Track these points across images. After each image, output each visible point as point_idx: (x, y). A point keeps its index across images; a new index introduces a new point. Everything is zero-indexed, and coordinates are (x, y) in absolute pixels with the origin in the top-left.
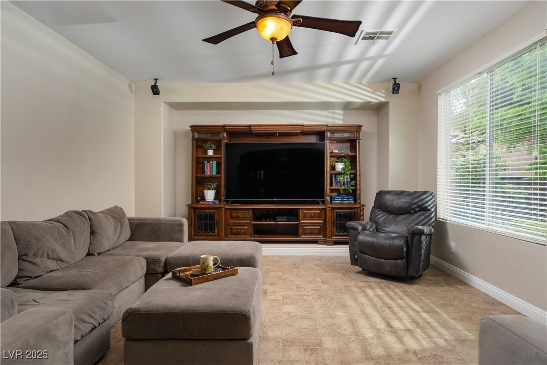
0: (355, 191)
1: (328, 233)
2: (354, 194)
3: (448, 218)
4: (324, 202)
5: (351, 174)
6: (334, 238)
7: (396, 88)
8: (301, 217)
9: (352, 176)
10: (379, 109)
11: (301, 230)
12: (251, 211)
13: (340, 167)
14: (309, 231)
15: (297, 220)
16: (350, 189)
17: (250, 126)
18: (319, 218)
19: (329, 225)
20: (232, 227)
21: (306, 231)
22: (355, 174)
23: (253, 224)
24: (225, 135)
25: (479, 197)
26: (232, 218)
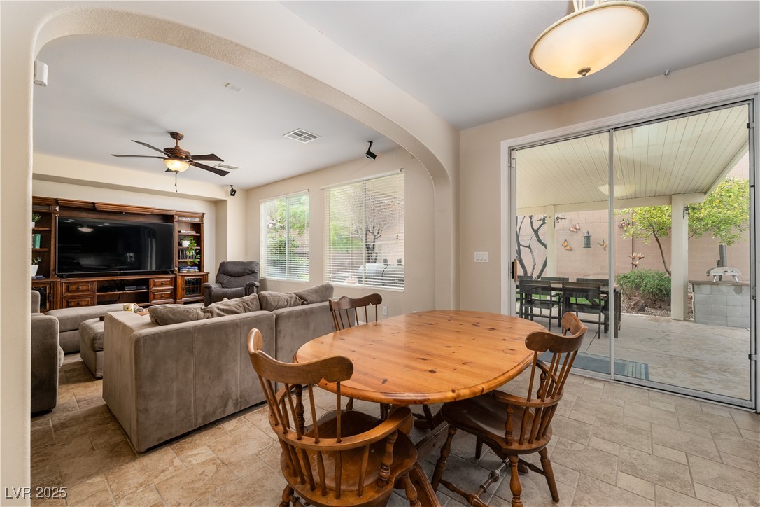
0: (200, 262)
1: (179, 295)
2: (200, 266)
3: (267, 277)
4: (173, 272)
5: (196, 249)
6: (184, 299)
7: (233, 193)
8: (152, 284)
9: (197, 251)
10: (217, 204)
11: (151, 296)
12: (96, 283)
13: (186, 244)
14: (159, 296)
15: (148, 288)
16: (197, 261)
17: (94, 204)
18: (169, 285)
19: (179, 289)
20: (69, 301)
21: (156, 297)
22: (200, 250)
23: (98, 296)
24: (57, 209)
25: (283, 264)
26: (68, 291)
